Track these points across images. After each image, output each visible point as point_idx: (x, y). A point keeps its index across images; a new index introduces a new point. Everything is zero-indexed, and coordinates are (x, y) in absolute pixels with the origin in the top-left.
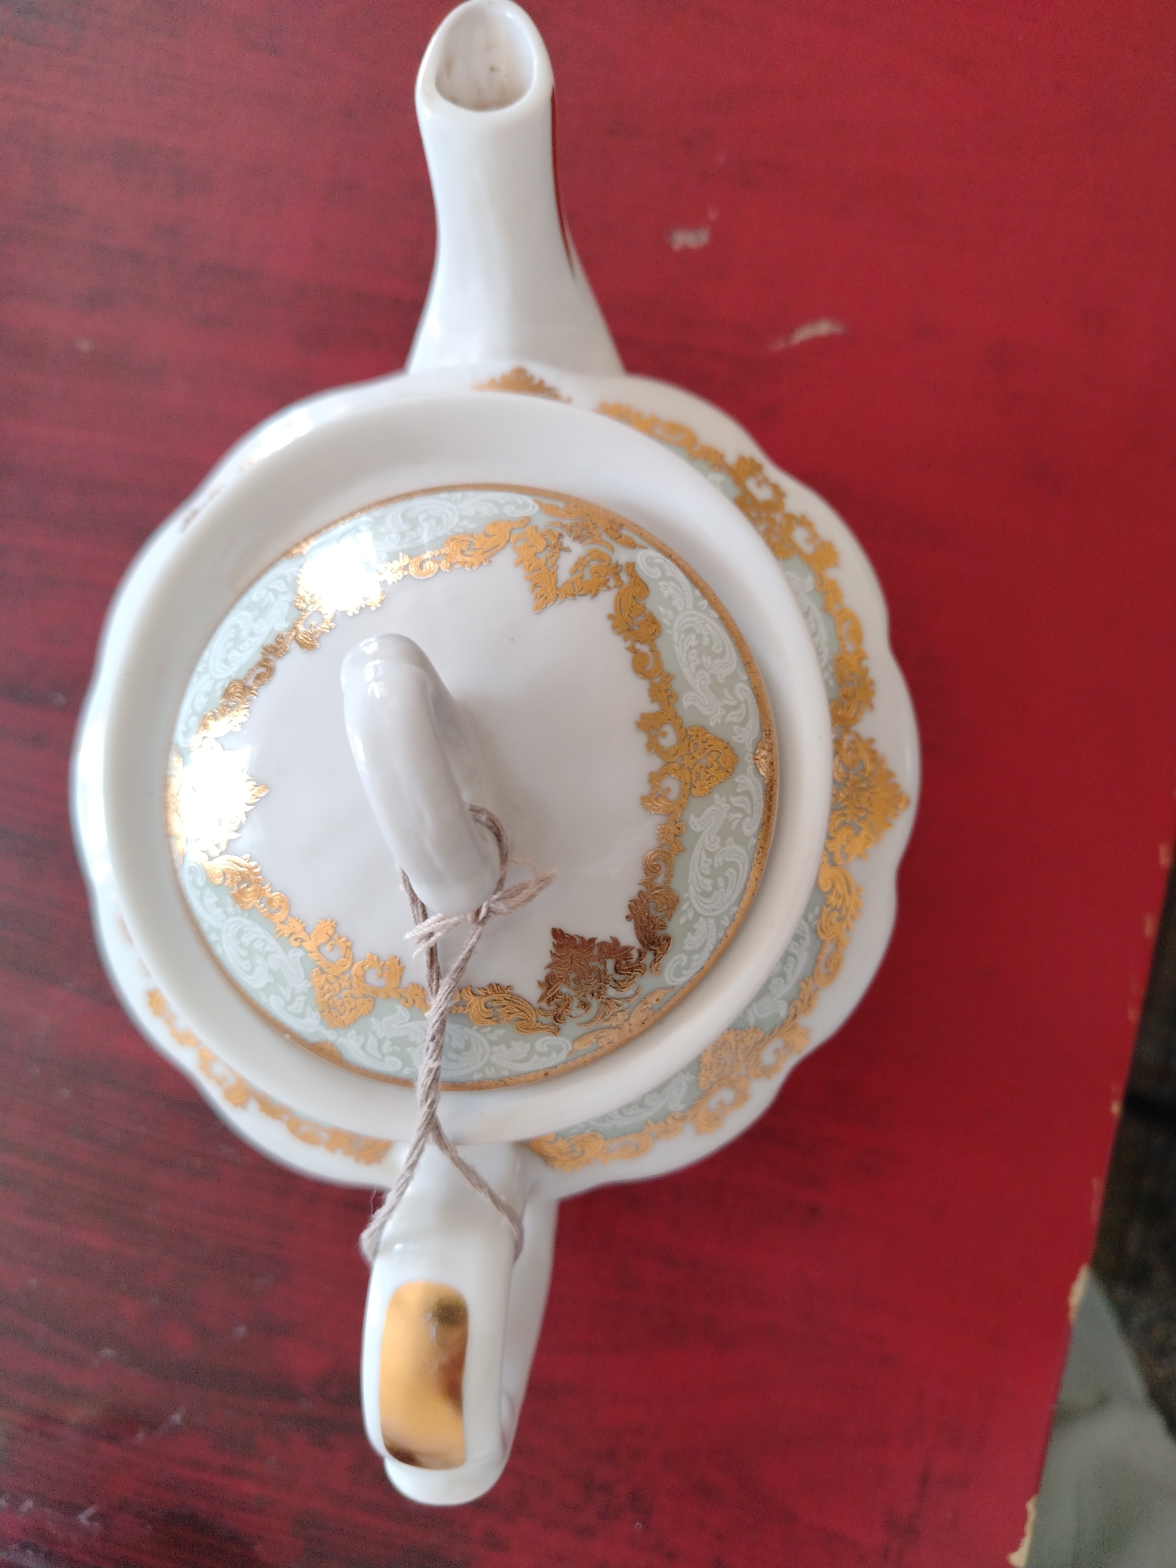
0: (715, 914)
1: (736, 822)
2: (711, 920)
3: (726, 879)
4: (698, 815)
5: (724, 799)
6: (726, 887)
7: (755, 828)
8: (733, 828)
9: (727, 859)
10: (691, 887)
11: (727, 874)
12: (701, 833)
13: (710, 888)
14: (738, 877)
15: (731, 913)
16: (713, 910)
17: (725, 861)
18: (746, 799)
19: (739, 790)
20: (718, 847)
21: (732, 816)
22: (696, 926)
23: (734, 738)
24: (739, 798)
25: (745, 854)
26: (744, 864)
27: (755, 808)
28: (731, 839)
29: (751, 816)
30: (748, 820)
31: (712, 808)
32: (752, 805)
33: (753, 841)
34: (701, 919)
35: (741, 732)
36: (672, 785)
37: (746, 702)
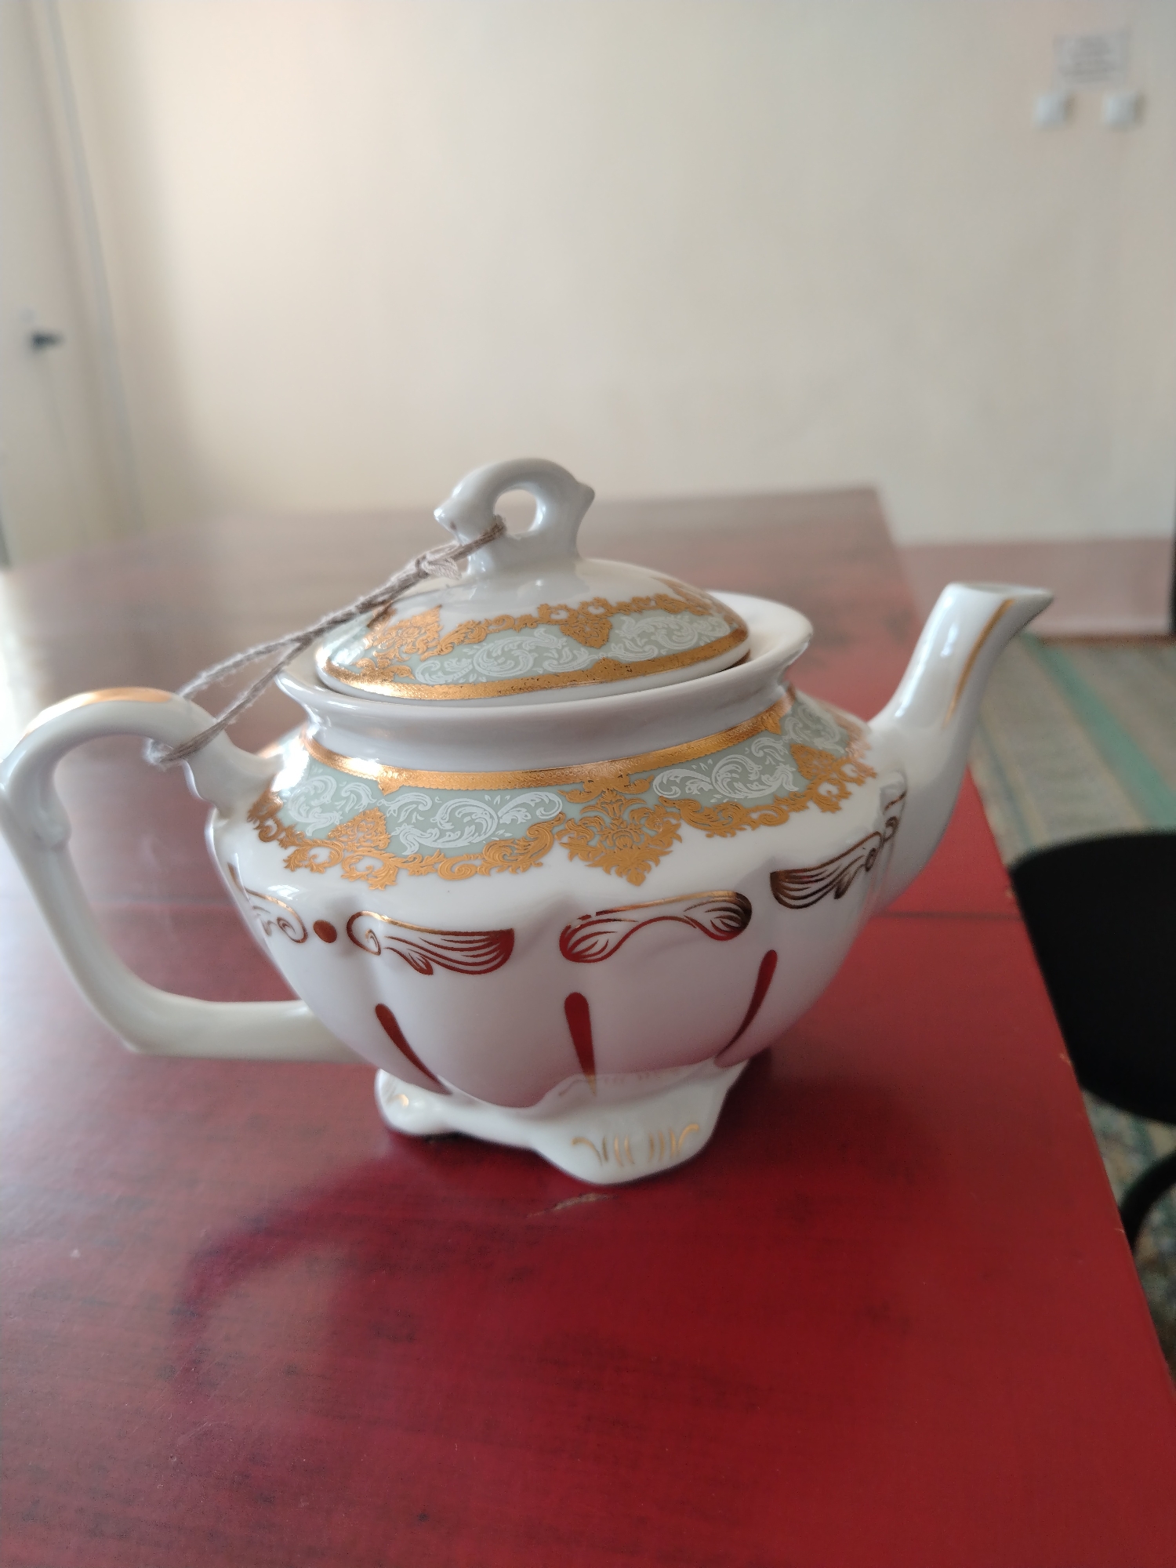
0: (477, 668)
1: (550, 655)
2: (471, 667)
3: (505, 662)
4: (545, 632)
5: (564, 644)
6: (499, 664)
7: (550, 669)
8: (545, 654)
9: (520, 658)
10: (491, 645)
11: (509, 662)
12: (534, 637)
13: (494, 655)
14: (509, 670)
15: (480, 679)
16: (479, 665)
17: (518, 656)
18: (571, 657)
19: (575, 652)
20: (527, 649)
21: (554, 652)
22: (464, 660)
23: (613, 645)
24: (568, 652)
25: (529, 668)
26: (520, 670)
27: (565, 665)
28: (536, 655)
29: (559, 664)
30: (555, 662)
31: (555, 638)
32: (568, 663)
33: (541, 671)
34: (470, 661)
35: (620, 648)
36: (563, 615)
37: (644, 652)
